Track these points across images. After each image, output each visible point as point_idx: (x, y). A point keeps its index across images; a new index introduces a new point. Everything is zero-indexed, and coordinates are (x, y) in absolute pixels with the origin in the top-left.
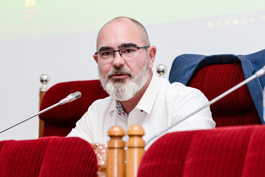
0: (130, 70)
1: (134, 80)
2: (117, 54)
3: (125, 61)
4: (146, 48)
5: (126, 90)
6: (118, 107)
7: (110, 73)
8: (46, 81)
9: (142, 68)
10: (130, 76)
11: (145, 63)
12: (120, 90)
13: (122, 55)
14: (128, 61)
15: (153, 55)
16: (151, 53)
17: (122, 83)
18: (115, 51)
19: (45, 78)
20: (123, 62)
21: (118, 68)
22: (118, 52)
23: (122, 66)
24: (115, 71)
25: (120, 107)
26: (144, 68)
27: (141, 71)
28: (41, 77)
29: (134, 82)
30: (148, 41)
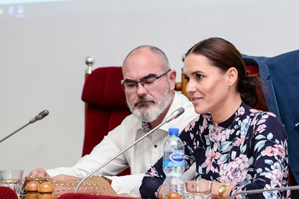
0: (153, 98)
1: (158, 106)
2: (140, 85)
3: (147, 91)
4: (166, 74)
5: (150, 114)
6: (144, 125)
7: (135, 102)
8: (91, 63)
9: (164, 93)
10: (154, 102)
11: (166, 88)
12: (145, 114)
13: (144, 85)
14: (150, 90)
15: (174, 78)
16: (171, 76)
17: (146, 108)
18: (137, 83)
19: (90, 60)
20: (145, 92)
21: (142, 97)
22: (140, 83)
23: (145, 95)
24: (139, 100)
25: (145, 125)
26: (166, 93)
27: (163, 96)
28: (87, 59)
29: (158, 107)
30: (167, 67)
